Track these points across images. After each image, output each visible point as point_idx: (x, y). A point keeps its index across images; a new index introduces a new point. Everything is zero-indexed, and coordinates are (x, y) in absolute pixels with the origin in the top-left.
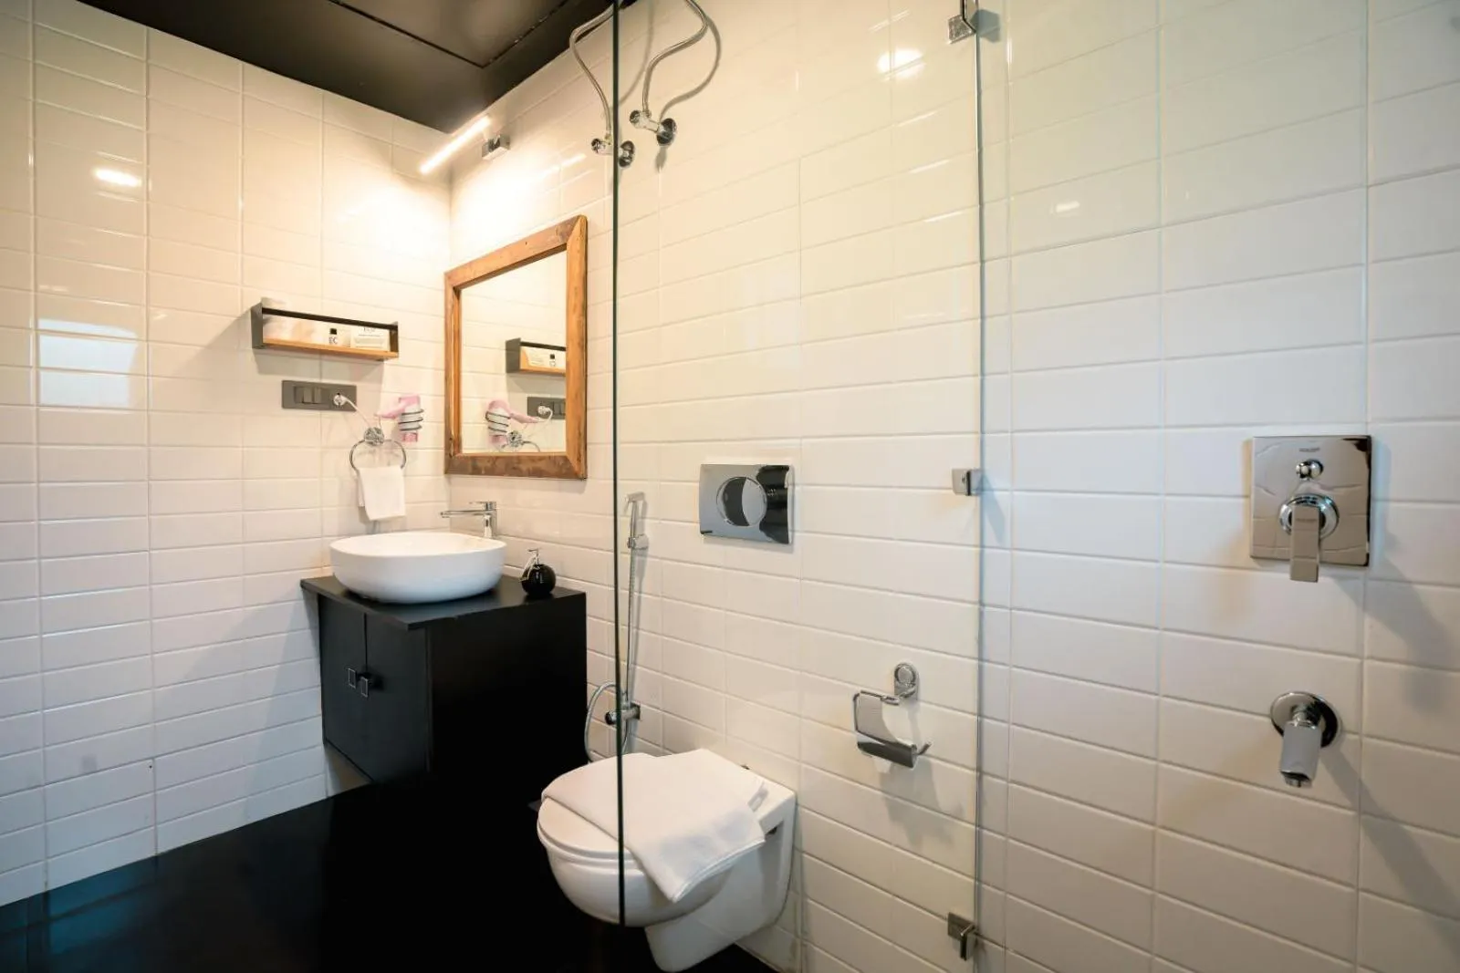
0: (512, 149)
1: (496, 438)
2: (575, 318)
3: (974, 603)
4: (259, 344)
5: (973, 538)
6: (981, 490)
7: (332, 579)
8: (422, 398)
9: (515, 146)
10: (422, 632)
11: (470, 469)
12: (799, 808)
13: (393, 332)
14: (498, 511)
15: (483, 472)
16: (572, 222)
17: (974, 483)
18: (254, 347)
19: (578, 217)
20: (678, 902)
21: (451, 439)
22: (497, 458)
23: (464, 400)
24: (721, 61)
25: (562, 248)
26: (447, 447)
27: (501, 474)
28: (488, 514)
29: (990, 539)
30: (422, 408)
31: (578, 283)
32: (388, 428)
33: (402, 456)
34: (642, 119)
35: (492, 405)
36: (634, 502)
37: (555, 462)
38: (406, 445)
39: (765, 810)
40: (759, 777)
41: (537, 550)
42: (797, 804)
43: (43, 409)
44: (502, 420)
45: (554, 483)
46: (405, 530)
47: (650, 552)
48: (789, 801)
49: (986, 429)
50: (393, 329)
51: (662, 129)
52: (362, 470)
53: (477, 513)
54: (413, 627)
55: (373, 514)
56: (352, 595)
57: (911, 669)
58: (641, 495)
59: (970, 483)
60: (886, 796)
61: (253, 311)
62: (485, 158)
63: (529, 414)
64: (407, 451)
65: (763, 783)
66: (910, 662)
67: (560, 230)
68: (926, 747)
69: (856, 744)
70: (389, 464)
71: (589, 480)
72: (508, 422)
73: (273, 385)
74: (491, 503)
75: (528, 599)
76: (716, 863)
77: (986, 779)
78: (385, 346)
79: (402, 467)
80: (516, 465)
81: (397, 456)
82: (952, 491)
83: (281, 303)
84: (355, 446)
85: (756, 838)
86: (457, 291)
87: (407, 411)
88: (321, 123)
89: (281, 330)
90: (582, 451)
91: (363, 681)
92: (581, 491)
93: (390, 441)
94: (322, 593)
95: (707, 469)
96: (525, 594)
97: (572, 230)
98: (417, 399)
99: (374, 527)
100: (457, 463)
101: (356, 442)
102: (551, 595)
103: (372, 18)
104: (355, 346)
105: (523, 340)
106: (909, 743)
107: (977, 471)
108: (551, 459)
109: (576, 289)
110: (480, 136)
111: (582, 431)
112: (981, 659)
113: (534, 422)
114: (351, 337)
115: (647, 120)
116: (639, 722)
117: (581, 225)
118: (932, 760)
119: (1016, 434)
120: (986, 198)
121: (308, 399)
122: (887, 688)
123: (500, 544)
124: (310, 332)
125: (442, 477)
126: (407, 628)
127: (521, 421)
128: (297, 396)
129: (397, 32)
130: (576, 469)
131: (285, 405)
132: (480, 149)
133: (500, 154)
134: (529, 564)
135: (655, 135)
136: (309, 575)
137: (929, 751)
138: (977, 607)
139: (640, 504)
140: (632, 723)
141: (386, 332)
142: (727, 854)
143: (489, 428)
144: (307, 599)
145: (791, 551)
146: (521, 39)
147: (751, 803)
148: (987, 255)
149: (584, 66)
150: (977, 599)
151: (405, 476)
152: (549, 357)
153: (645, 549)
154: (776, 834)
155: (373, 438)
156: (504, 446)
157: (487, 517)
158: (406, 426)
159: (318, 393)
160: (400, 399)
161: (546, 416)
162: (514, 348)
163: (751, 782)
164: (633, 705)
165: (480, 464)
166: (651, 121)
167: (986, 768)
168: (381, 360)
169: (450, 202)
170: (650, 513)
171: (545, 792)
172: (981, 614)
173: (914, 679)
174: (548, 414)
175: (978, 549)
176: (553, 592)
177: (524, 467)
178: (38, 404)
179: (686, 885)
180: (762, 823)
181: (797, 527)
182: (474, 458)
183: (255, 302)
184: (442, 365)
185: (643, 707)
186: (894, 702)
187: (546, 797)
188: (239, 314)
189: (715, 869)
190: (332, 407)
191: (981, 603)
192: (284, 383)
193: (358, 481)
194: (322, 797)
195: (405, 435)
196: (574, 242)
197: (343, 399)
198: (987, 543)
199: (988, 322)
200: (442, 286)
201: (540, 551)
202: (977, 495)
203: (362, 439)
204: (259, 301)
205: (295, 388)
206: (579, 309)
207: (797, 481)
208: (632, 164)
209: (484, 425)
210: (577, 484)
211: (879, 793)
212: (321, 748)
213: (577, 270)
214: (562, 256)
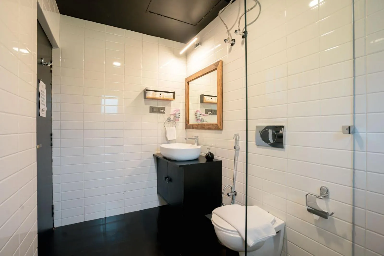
0: (202, 45)
1: (197, 120)
2: (220, 87)
3: (351, 169)
4: (145, 98)
5: (351, 147)
6: (354, 132)
7: (161, 154)
8: (180, 110)
9: (203, 45)
10: (181, 168)
11: (191, 128)
12: (286, 227)
13: (174, 94)
14: (199, 139)
15: (195, 128)
16: (218, 62)
17: (351, 130)
18: (144, 99)
19: (220, 60)
20: (252, 247)
21: (187, 120)
22: (199, 125)
23: (190, 111)
24: (261, 11)
25: (216, 69)
26: (186, 122)
27: (200, 129)
28: (196, 139)
29: (357, 147)
30: (180, 112)
31: (220, 78)
32: (172, 117)
33: (175, 124)
34: (238, 32)
35: (197, 111)
36: (236, 136)
37: (214, 126)
38: (176, 122)
39: (276, 225)
40: (273, 216)
41: (209, 149)
42: (285, 225)
43: (106, 114)
44: (199, 115)
45: (214, 131)
46: (176, 143)
47: (240, 150)
48: (283, 224)
49: (356, 112)
50: (174, 93)
51: (243, 34)
52: (166, 128)
53: (193, 139)
54: (180, 166)
55: (169, 139)
56: (165, 158)
57: (326, 188)
58: (238, 134)
59: (350, 130)
60: (317, 227)
61: (144, 90)
62: (196, 48)
63: (205, 113)
64: (176, 123)
65: (275, 218)
66: (327, 186)
67: (215, 65)
68: (333, 213)
69: (307, 209)
70: (172, 127)
71: (223, 131)
72: (201, 116)
73: (148, 108)
74: (197, 136)
75: (207, 161)
76: (262, 238)
77: (356, 227)
78: (172, 97)
79: (175, 127)
80: (203, 127)
81: (174, 124)
82: (342, 133)
83: (150, 88)
84: (165, 122)
85: (274, 233)
86: (188, 83)
87: (177, 113)
88: (158, 45)
89: (150, 94)
90: (221, 123)
91: (167, 179)
92: (221, 133)
93: (172, 121)
94: (158, 157)
95: (257, 127)
96: (206, 160)
97: (218, 64)
98: (179, 110)
99: (169, 142)
100: (188, 126)
101: (165, 121)
102: (213, 161)
103: (170, 18)
104: (165, 98)
105: (204, 95)
106: (326, 211)
107: (352, 126)
108: (213, 125)
109: (220, 79)
110: (194, 43)
111: (222, 117)
112: (354, 187)
113: (207, 116)
114: (165, 95)
115: (240, 32)
116: (236, 196)
117: (221, 62)
118: (334, 218)
119: (368, 114)
120: (356, 38)
121: (155, 111)
122: (318, 193)
123: (199, 147)
124: (156, 95)
125: (184, 130)
126: (178, 167)
127: (204, 115)
128: (153, 110)
129: (176, 20)
130: (220, 127)
131: (150, 112)
132: (194, 46)
133: (199, 47)
134: (207, 152)
135: (241, 36)
136: (155, 153)
137: (333, 215)
138: (352, 170)
139: (238, 137)
140: (234, 196)
141: (172, 94)
142: (266, 236)
143: (196, 117)
144: (154, 158)
145: (284, 151)
146: (205, 17)
147: (272, 222)
148: (356, 56)
149: (222, 20)
150: (352, 168)
151: (176, 129)
152: (210, 99)
153: (239, 149)
154: (279, 233)
155: (169, 120)
156: (199, 122)
157: (196, 140)
158: (176, 117)
159: (157, 109)
160: (175, 110)
161: (210, 114)
162: (202, 97)
163: (270, 217)
164: (234, 192)
165: (194, 126)
166: (241, 32)
167: (356, 223)
168: (171, 101)
169: (186, 61)
170: (240, 139)
171: (213, 211)
172: (354, 173)
173: (327, 191)
174: (211, 113)
175: (352, 152)
176: (213, 160)
177: (206, 127)
178: (105, 113)
179: (253, 243)
180: (276, 229)
181: (286, 144)
182: (193, 125)
183: (144, 88)
184: (185, 102)
185: (237, 192)
186: (320, 198)
187: (214, 213)
188: (141, 91)
189: (261, 240)
190: (160, 112)
191: (354, 169)
192: (150, 107)
193: (166, 131)
194: (157, 206)
195: (176, 119)
196: (219, 67)
197: (163, 111)
198: (356, 149)
199: (356, 78)
200: (184, 82)
201: (210, 149)
202: (352, 134)
203: (166, 120)
204: (145, 88)
205: (152, 108)
206: (221, 85)
207: (286, 130)
208: (234, 45)
209: (194, 117)
210: (219, 131)
211: (314, 226)
212: (157, 194)
213: (220, 74)
214: (216, 71)
